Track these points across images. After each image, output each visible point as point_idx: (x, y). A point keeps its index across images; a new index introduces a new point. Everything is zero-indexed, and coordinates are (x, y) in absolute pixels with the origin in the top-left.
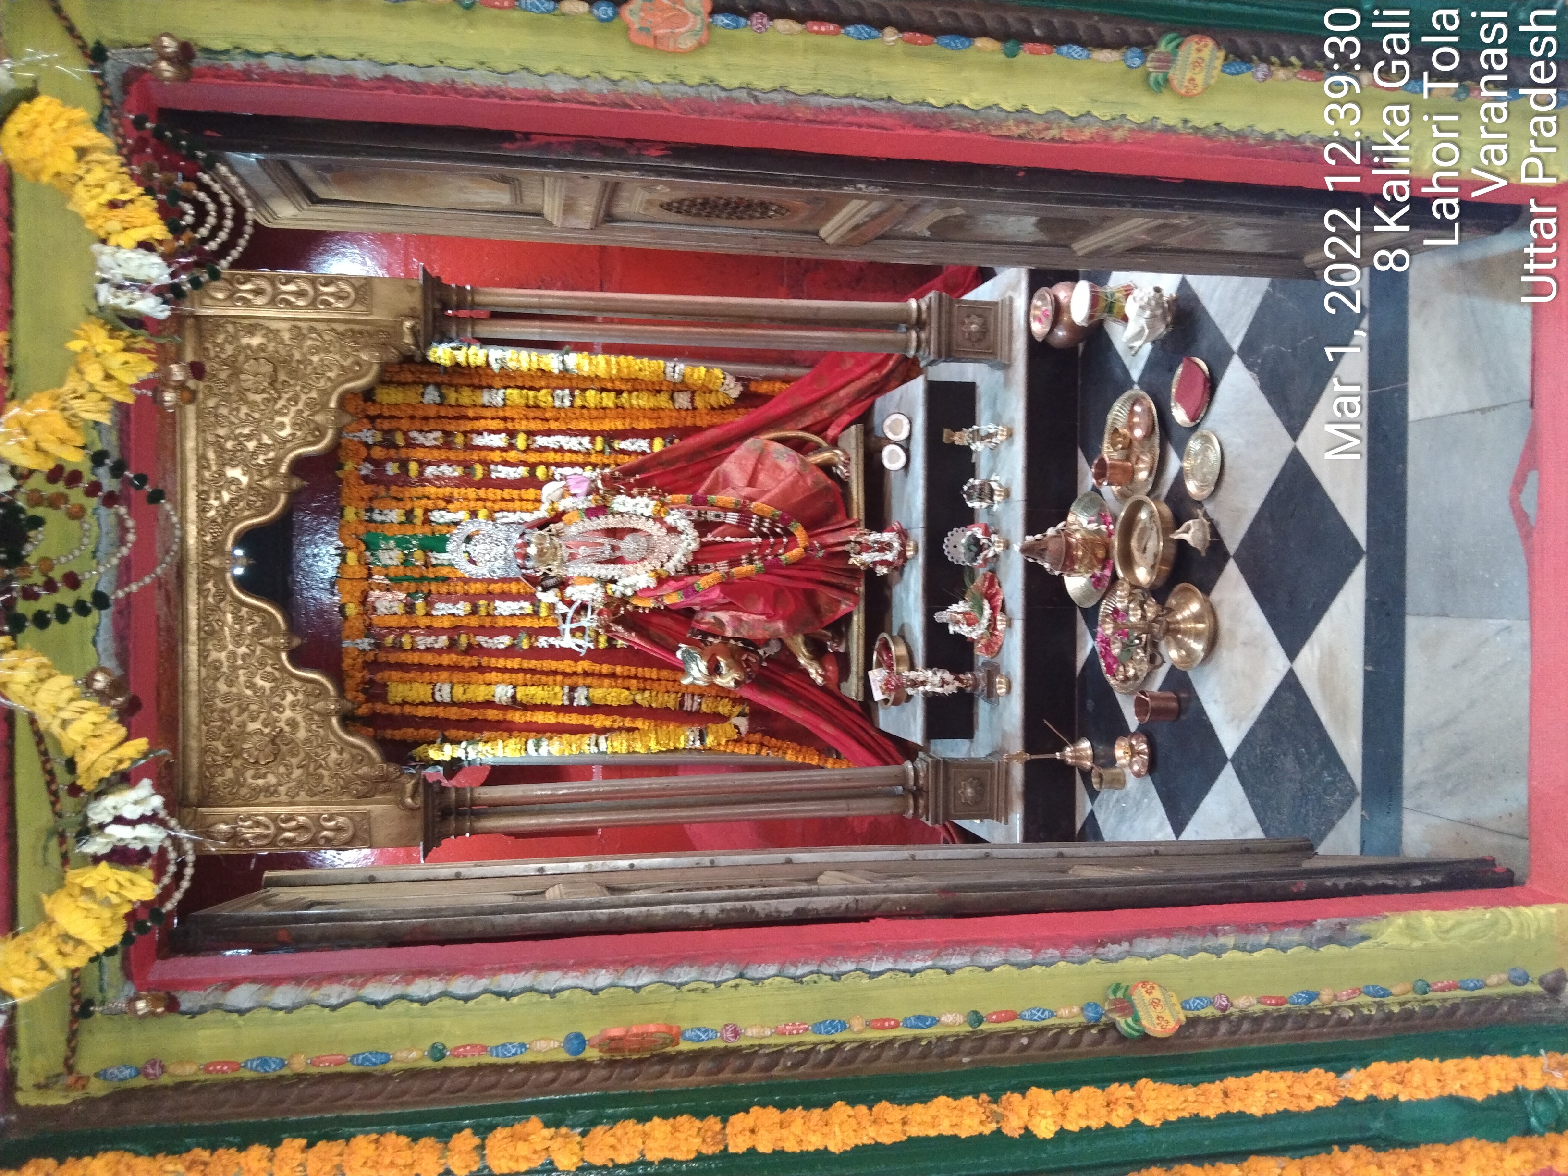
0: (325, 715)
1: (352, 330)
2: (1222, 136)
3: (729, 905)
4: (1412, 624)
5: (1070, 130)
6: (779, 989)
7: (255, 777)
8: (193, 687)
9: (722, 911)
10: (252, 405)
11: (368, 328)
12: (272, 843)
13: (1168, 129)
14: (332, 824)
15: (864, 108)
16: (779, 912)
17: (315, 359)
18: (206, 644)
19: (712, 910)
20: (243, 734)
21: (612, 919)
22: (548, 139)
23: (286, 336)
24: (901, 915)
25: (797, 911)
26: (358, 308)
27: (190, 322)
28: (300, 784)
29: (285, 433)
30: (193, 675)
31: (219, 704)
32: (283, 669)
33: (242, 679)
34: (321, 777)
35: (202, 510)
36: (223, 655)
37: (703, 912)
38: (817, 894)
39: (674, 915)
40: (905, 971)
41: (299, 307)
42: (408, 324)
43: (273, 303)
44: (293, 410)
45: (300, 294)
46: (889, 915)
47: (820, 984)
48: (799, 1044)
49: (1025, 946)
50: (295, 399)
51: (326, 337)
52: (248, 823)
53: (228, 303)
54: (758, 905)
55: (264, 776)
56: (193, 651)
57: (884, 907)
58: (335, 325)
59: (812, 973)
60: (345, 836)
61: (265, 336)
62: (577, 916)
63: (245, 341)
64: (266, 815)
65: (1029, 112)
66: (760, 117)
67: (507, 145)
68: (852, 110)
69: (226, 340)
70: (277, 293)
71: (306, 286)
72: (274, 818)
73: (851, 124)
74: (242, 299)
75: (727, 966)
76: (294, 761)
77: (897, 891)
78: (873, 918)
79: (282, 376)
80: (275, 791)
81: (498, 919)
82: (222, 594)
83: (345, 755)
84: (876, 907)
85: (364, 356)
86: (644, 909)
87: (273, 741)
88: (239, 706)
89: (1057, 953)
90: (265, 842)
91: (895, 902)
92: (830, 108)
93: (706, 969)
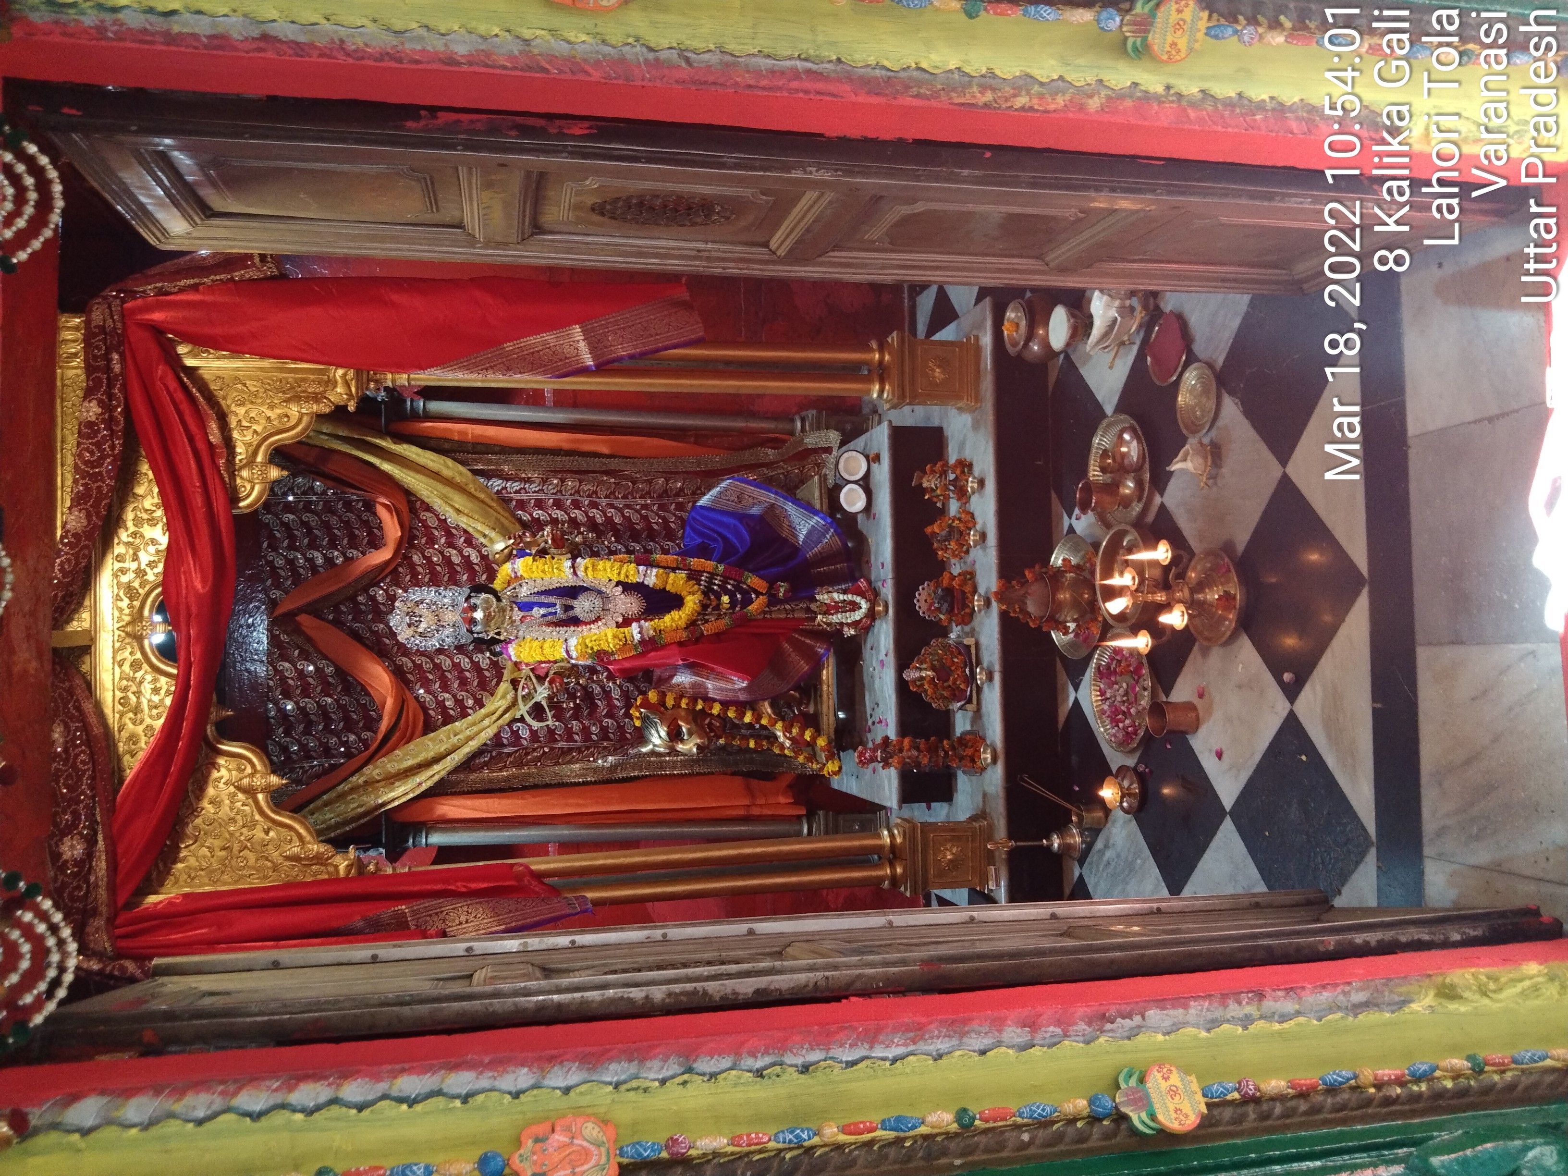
1: (279, 380)
2: (1208, 106)
3: (677, 988)
4: (1423, 655)
5: (1041, 97)
6: (736, 1085)
9: (670, 994)
11: (297, 377)
13: (1149, 96)
15: (809, 72)
16: (735, 993)
17: (240, 411)
18: (121, 718)
19: (658, 993)
21: (541, 1008)
22: (455, 115)
24: (878, 993)
25: (757, 992)
34: (247, 860)
35: (118, 573)
36: (140, 729)
37: (647, 997)
38: (780, 972)
39: (612, 1001)
40: (884, 1059)
42: (340, 372)
46: (866, 993)
47: (784, 1078)
48: (760, 1152)
49: (1022, 1024)
51: (252, 388)
54: (712, 986)
55: (184, 860)
57: (858, 985)
58: (261, 375)
59: (773, 1064)
62: (497, 1004)
65: (995, 76)
66: (692, 82)
67: (410, 124)
68: (797, 74)
73: (797, 90)
75: (673, 1059)
76: (217, 843)
77: (873, 966)
78: (846, 997)
81: (406, 1011)
82: (140, 663)
83: (273, 836)
84: (849, 985)
85: (293, 407)
86: (577, 995)
89: (1058, 1031)
91: (872, 978)
92: (772, 72)
93: (648, 1064)
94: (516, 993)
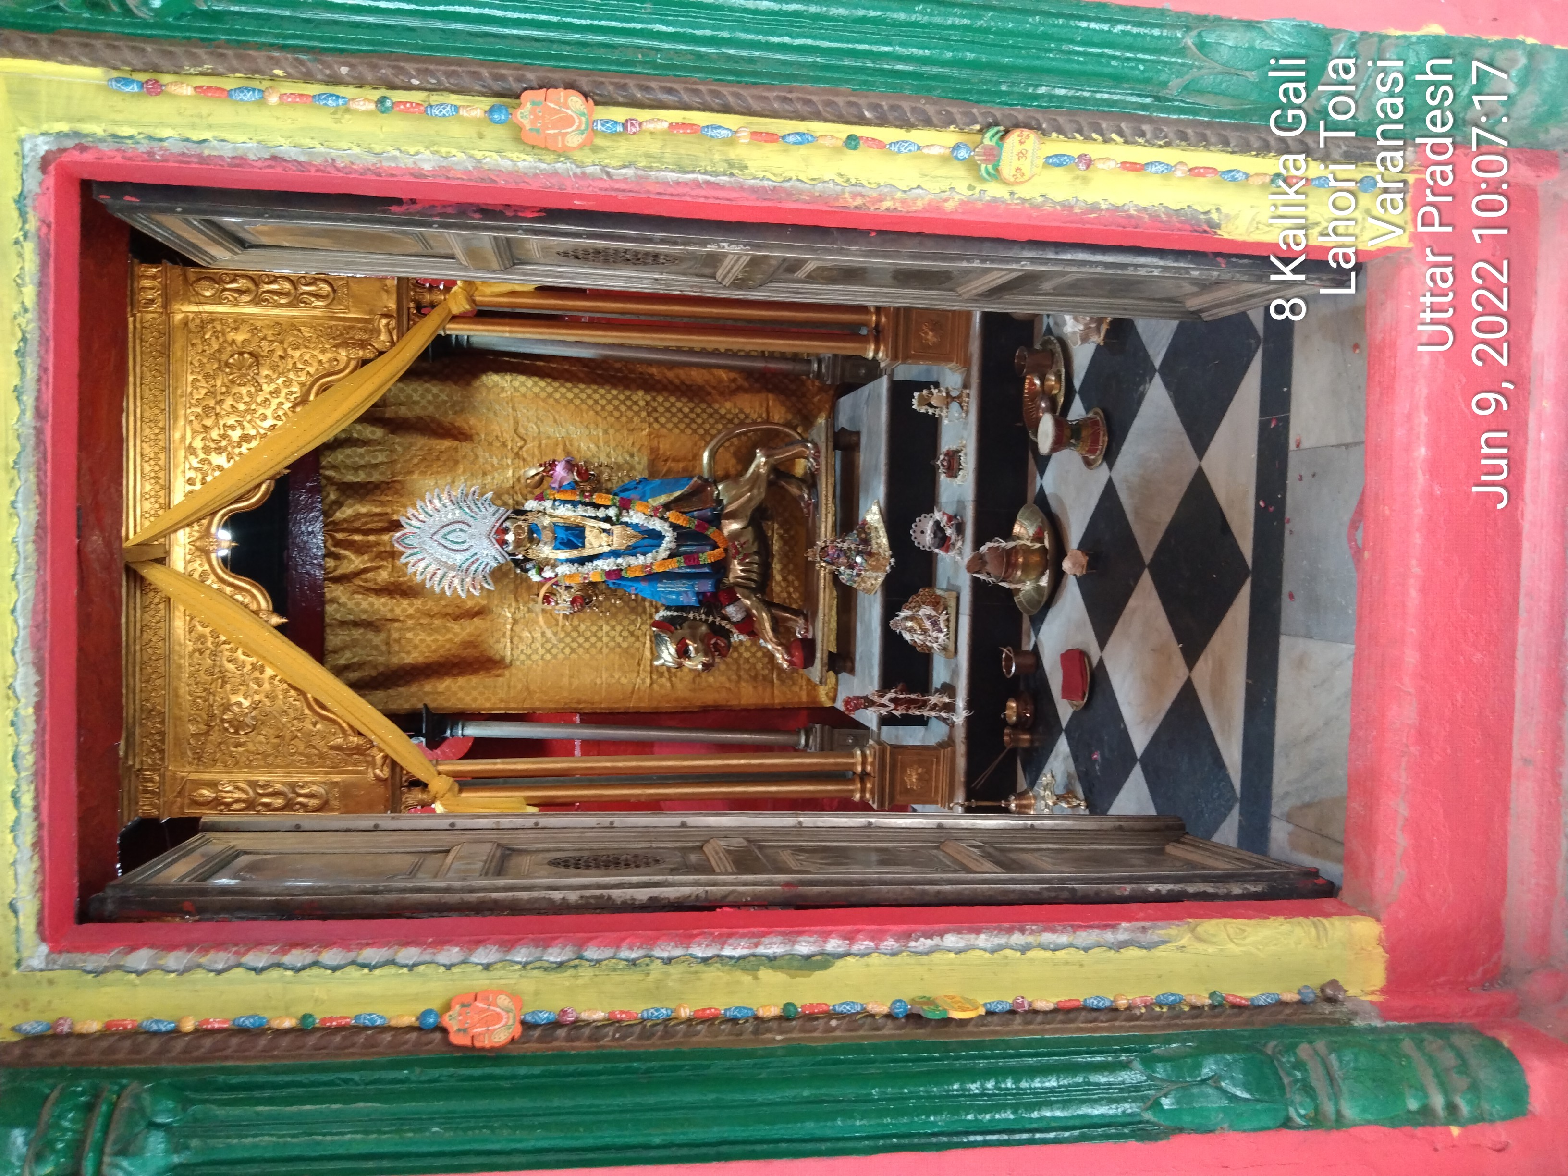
1: (330, 327)
2: (1048, 207)
4: (1285, 642)
5: (903, 201)
7: (238, 745)
11: (346, 324)
12: (250, 808)
14: (306, 791)
15: (708, 182)
16: (633, 899)
17: (296, 354)
19: (573, 896)
20: (225, 705)
23: (269, 332)
24: (747, 905)
25: (651, 899)
26: (337, 306)
37: (563, 898)
38: (672, 885)
39: (536, 900)
41: (280, 305)
42: (383, 322)
43: (256, 301)
44: (274, 402)
45: (282, 293)
46: (735, 906)
48: (629, 1019)
49: (844, 938)
50: (277, 392)
51: (307, 334)
52: (229, 788)
53: (216, 300)
54: (615, 893)
57: (731, 898)
60: (318, 802)
61: (250, 332)
62: (447, 897)
63: (230, 336)
64: (246, 781)
65: (862, 186)
66: (614, 189)
67: (396, 209)
68: (697, 184)
70: (260, 292)
71: (288, 286)
72: (253, 784)
73: (697, 196)
74: (229, 297)
75: (570, 948)
77: (745, 884)
78: (721, 907)
79: (264, 370)
81: (378, 898)
82: (207, 573)
84: (724, 898)
85: (342, 352)
86: (510, 894)
88: (222, 679)
89: (872, 944)
91: (742, 894)
92: (678, 182)
93: (550, 950)
94: (463, 890)
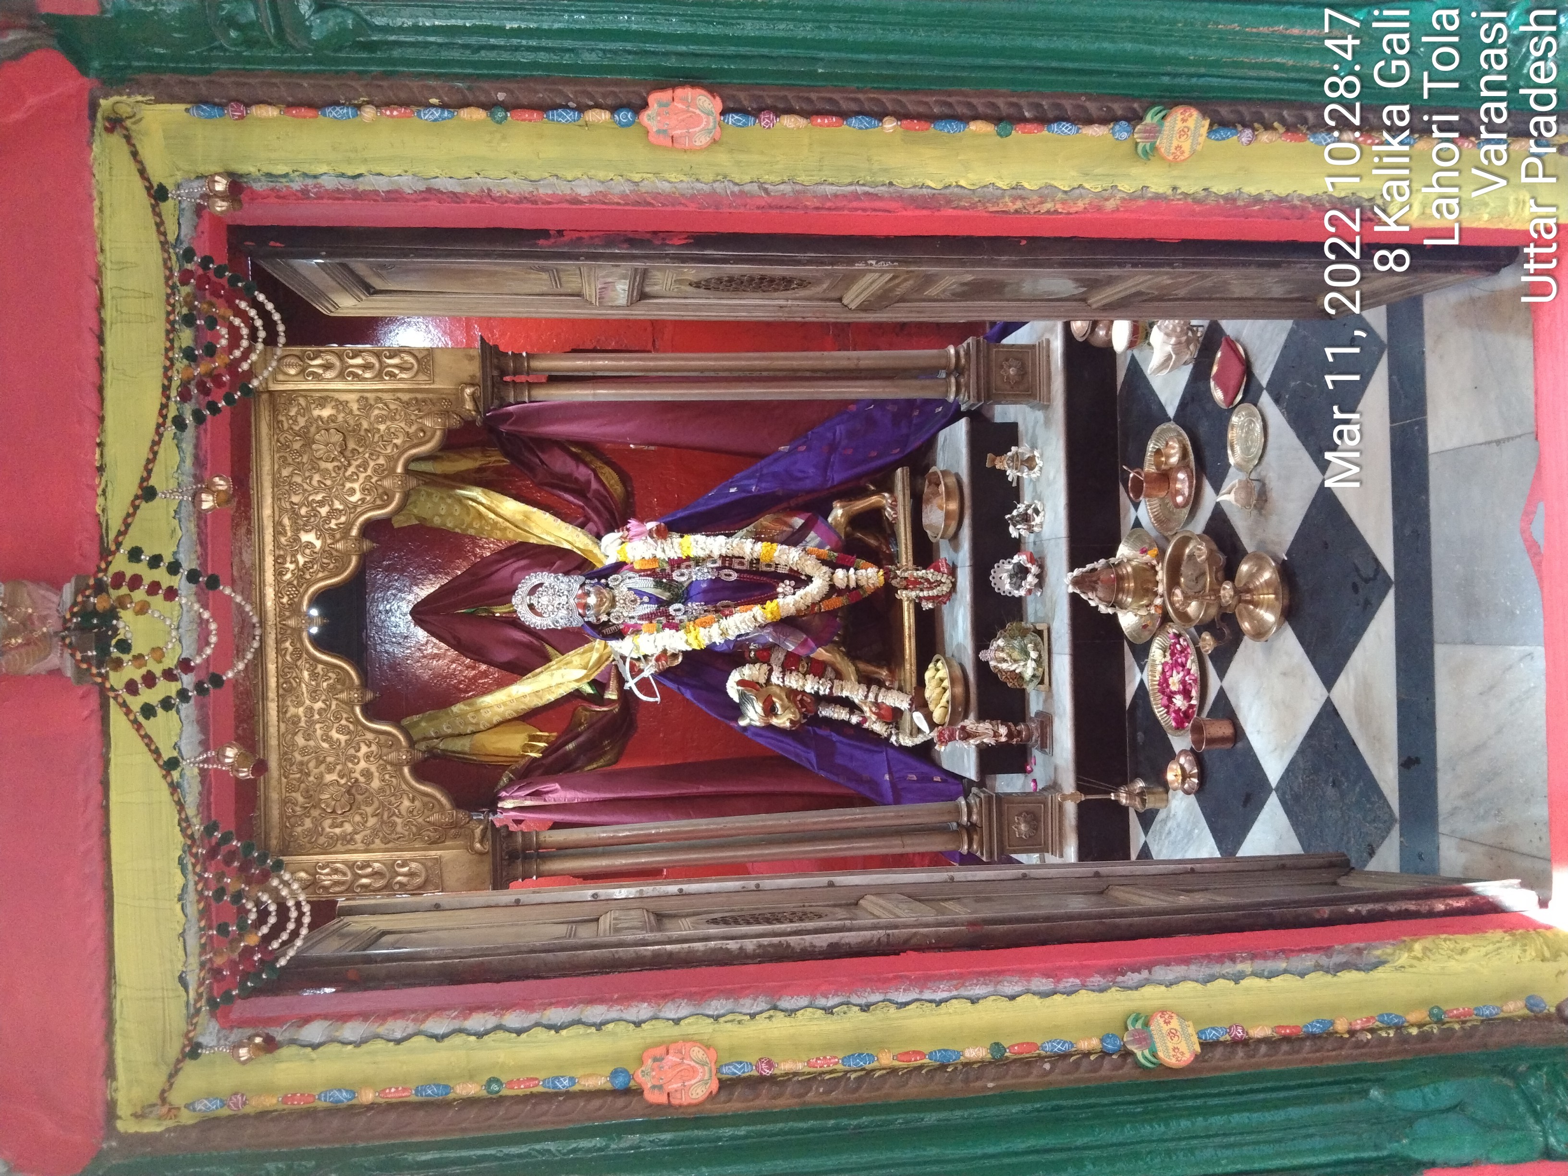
0: (398, 766)
1: (416, 399)
2: (1211, 201)
3: (765, 941)
4: (1440, 651)
5: (1064, 202)
6: (811, 1019)
7: (333, 826)
8: (273, 742)
9: (760, 946)
10: (325, 473)
11: (431, 396)
12: (350, 890)
13: (1158, 197)
14: (406, 869)
15: (867, 194)
16: (813, 946)
17: (382, 427)
18: (284, 700)
19: (750, 945)
20: (321, 785)
21: (656, 955)
22: (577, 235)
23: (355, 407)
24: (930, 948)
25: (831, 945)
26: (422, 377)
27: (265, 397)
28: (375, 832)
29: (354, 499)
30: (273, 730)
31: (298, 757)
32: (357, 722)
33: (319, 732)
34: (394, 824)
35: (279, 573)
36: (301, 711)
39: (713, 951)
40: (931, 1001)
41: (366, 379)
42: (468, 391)
43: (341, 376)
44: (362, 476)
45: (367, 367)
46: (920, 948)
48: (831, 1072)
49: (1047, 976)
50: (364, 466)
51: (392, 407)
52: (327, 870)
53: (300, 378)
55: (341, 825)
56: (272, 707)
57: (914, 941)
58: (400, 395)
59: (842, 1004)
60: (418, 881)
61: (335, 407)
62: (621, 952)
63: (316, 413)
64: (343, 862)
65: (1023, 188)
66: (771, 207)
67: (541, 242)
68: (856, 196)
69: (298, 413)
70: (345, 366)
71: (373, 360)
72: (351, 865)
73: (856, 209)
74: (313, 373)
75: (761, 998)
76: (369, 810)
77: (927, 926)
78: (904, 951)
79: (351, 445)
80: (352, 839)
82: (299, 652)
83: (417, 803)
84: (907, 941)
85: (428, 423)
86: (686, 946)
87: (349, 792)
88: (317, 758)
90: (343, 888)
92: (836, 196)
93: (742, 1001)
94: (637, 944)
